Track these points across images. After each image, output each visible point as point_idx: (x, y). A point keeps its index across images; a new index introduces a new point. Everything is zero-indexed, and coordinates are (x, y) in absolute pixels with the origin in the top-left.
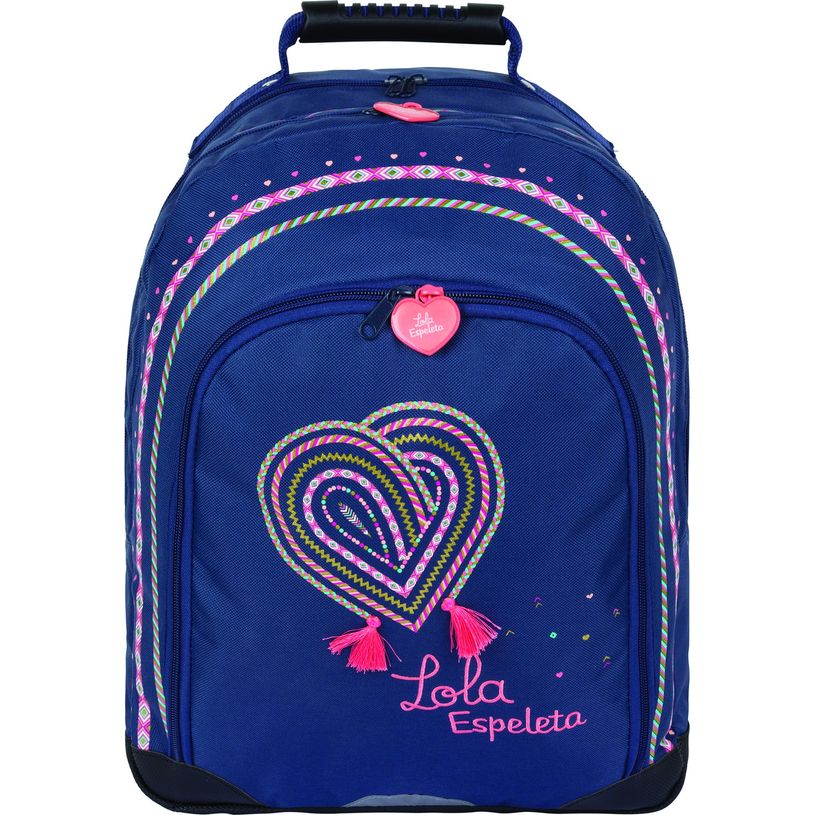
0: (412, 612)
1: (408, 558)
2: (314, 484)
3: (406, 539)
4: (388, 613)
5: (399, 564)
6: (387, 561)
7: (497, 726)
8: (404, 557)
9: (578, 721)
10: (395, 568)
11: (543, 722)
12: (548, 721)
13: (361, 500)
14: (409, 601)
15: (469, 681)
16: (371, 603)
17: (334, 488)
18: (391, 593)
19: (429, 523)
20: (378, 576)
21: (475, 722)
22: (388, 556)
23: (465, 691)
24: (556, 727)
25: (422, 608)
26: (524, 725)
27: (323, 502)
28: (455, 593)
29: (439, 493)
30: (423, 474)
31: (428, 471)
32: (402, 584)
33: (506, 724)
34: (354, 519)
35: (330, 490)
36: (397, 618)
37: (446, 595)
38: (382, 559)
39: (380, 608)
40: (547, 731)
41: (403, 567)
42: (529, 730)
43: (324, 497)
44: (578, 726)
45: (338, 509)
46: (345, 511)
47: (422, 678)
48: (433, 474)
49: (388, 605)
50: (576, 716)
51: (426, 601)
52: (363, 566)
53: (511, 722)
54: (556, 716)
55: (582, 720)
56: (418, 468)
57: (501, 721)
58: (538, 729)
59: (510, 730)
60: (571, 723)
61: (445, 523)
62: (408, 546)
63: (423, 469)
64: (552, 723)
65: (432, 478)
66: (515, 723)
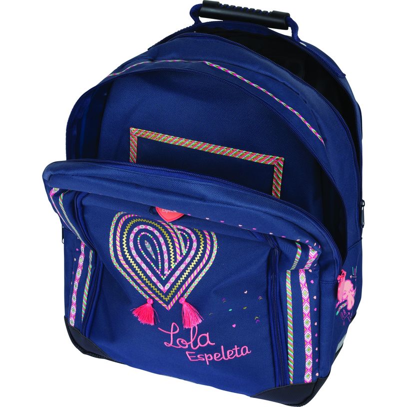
0: (167, 301)
1: (168, 273)
2: (136, 230)
3: (170, 264)
4: (157, 299)
5: (164, 275)
6: (159, 273)
7: (209, 357)
8: (167, 273)
9: (247, 352)
10: (162, 277)
11: (230, 353)
12: (233, 352)
13: (154, 241)
14: (166, 294)
15: (193, 338)
16: (150, 292)
17: (144, 233)
18: (159, 289)
19: (181, 258)
20: (154, 279)
21: (198, 356)
22: (160, 270)
23: (191, 343)
24: (237, 355)
25: (171, 299)
26: (221, 356)
27: (139, 239)
28: (186, 296)
29: (188, 245)
30: (182, 235)
31: (184, 234)
32: (164, 286)
33: (213, 357)
34: (150, 249)
35: (142, 234)
36: (160, 302)
37: (182, 295)
38: (157, 271)
39: (153, 295)
40: (233, 357)
41: (165, 277)
42: (224, 358)
43: (139, 236)
44: (247, 354)
45: (144, 243)
46: (147, 244)
47: (172, 333)
48: (186, 236)
49: (157, 295)
50: (245, 348)
51: (173, 297)
52: (149, 273)
53: (215, 355)
54: (236, 349)
55: (249, 351)
56: (180, 232)
57: (211, 355)
58: (229, 358)
59: (215, 359)
60: (244, 353)
61: (188, 260)
62: (170, 267)
63: (182, 232)
64: (234, 353)
65: (186, 237)
66: (217, 355)
